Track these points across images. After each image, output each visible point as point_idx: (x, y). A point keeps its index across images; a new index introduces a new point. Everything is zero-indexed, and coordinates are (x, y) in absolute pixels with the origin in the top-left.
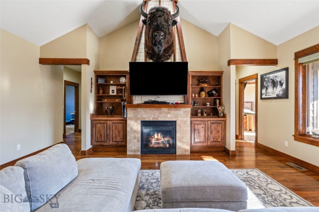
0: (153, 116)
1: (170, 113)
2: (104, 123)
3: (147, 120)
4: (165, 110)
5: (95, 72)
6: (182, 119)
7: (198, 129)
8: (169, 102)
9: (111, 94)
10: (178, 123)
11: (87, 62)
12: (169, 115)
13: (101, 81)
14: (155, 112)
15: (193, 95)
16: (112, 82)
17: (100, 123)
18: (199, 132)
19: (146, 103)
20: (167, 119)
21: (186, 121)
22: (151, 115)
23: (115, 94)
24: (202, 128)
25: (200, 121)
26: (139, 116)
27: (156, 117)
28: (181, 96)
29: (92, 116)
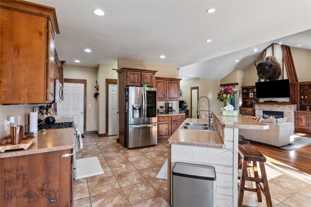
0: (269, 109)
1: (279, 107)
2: (245, 111)
3: (265, 110)
4: (277, 106)
5: (242, 87)
6: (287, 111)
7: (301, 118)
8: (279, 101)
9: (250, 97)
10: (285, 113)
11: (237, 84)
12: (279, 109)
13: (244, 91)
14: (270, 106)
15: (303, 97)
16: (250, 91)
17: (244, 111)
18: (301, 120)
19: (265, 102)
20: (277, 111)
21: (290, 112)
22: (268, 108)
23: (252, 97)
24: (303, 118)
25: (303, 113)
26: (262, 108)
27: (271, 109)
28: (288, 98)
29: (240, 107)
